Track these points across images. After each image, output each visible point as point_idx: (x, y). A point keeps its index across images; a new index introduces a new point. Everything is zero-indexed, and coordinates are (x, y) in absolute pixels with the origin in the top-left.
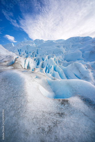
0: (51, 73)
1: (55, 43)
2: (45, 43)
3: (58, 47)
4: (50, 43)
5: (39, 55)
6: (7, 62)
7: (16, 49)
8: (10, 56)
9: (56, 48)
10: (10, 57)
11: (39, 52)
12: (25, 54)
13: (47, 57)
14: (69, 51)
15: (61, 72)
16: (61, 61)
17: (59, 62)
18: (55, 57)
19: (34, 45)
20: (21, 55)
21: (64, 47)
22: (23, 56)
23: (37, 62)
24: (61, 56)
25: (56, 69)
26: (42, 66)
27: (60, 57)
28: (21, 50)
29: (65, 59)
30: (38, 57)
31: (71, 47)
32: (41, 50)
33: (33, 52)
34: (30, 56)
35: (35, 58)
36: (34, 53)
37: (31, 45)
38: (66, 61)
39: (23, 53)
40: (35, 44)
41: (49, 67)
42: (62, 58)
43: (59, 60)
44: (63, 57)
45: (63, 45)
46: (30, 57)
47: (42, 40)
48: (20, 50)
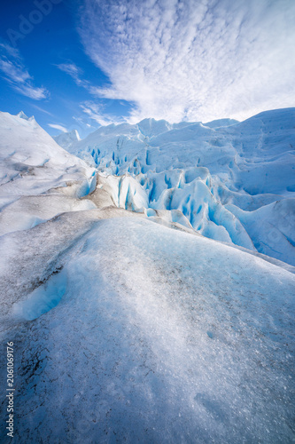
0: (199, 229)
1: (207, 133)
2: (171, 132)
3: (216, 143)
4: (190, 131)
5: (154, 170)
6: (74, 187)
7: (87, 149)
8: (75, 169)
9: (209, 146)
10: (77, 171)
11: (152, 160)
12: (113, 164)
13: (181, 177)
14: (255, 158)
15: (234, 228)
16: (227, 189)
17: (221, 193)
18: (209, 176)
19: (138, 136)
20: (100, 166)
21: (236, 144)
22: (107, 169)
23: (149, 191)
24: (226, 176)
25: (217, 216)
26: (167, 202)
27: (225, 179)
28: (99, 153)
29: (239, 186)
30: (152, 174)
31: (260, 144)
32: (160, 154)
33: (136, 157)
34: (127, 169)
35: (143, 176)
36: (138, 163)
37: (129, 137)
38: (243, 191)
39: (105, 161)
40: (142, 133)
41: (192, 208)
42: (229, 181)
43: (220, 187)
44: (235, 177)
45: (234, 137)
46: (127, 173)
47: (162, 123)
48: (96, 152)
